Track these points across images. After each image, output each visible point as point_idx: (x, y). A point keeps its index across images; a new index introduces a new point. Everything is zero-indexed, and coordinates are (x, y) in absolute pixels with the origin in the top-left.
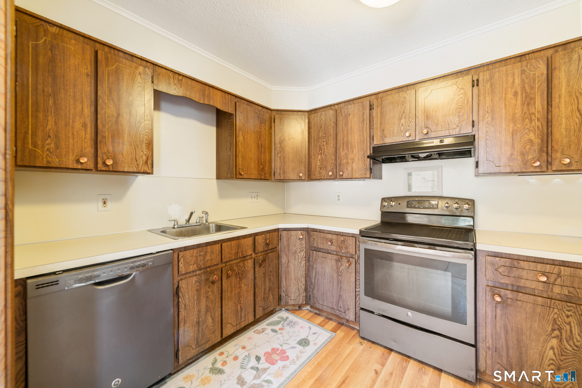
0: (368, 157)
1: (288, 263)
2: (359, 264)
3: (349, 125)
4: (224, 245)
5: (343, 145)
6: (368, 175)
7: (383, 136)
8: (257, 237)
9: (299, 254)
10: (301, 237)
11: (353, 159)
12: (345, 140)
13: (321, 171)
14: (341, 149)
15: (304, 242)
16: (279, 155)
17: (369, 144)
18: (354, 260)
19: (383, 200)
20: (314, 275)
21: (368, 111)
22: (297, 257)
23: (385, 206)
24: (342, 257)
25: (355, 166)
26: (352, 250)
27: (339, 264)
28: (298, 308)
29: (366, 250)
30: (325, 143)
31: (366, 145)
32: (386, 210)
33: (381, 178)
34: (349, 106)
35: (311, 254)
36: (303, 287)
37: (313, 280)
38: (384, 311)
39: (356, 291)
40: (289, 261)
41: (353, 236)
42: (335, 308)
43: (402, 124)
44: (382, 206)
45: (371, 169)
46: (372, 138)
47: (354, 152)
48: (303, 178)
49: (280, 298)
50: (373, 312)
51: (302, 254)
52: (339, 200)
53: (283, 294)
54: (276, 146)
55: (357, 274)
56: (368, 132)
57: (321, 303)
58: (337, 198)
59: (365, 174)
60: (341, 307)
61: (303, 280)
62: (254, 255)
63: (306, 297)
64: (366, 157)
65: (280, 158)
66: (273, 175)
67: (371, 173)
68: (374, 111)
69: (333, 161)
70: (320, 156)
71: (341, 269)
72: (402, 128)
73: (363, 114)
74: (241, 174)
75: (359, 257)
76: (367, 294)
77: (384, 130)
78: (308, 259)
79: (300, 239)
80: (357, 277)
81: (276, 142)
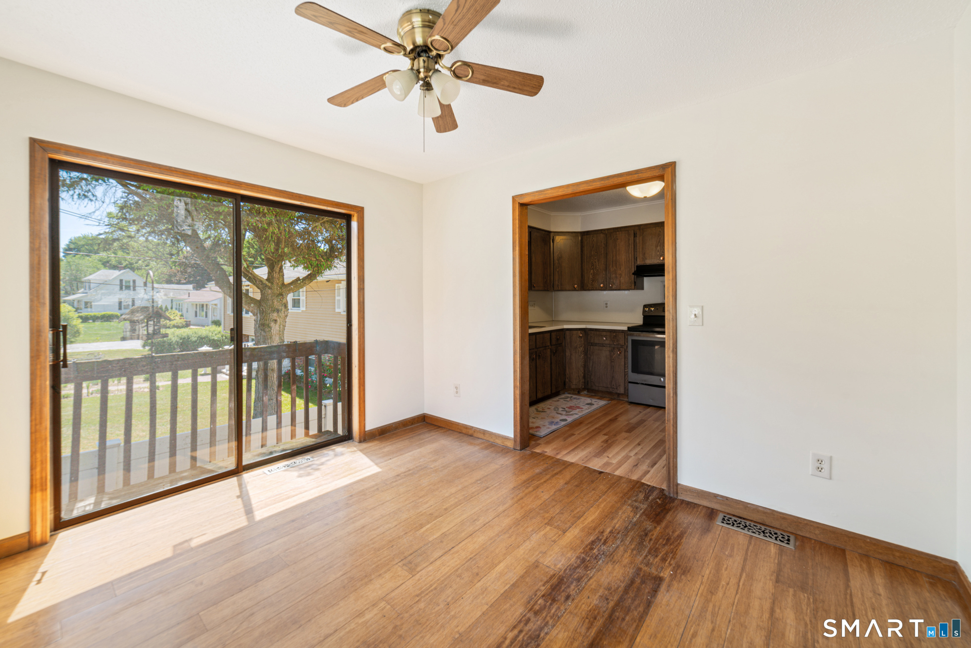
0: (633, 274)
1: (571, 356)
2: (628, 352)
3: (618, 248)
4: (538, 336)
5: (613, 263)
6: (633, 287)
7: (644, 258)
8: (552, 333)
9: (579, 349)
10: (581, 335)
11: (621, 275)
12: (614, 259)
13: (594, 283)
14: (611, 266)
15: (582, 339)
16: (557, 270)
17: (633, 263)
18: (623, 349)
19: (645, 306)
20: (591, 365)
21: (632, 238)
22: (577, 351)
23: (646, 311)
24: (614, 348)
25: (622, 280)
26: (622, 342)
27: (612, 353)
28: (578, 392)
29: (633, 341)
30: (596, 260)
31: (632, 263)
32: (647, 314)
33: (643, 289)
34: (618, 233)
35: (589, 348)
36: (582, 375)
37: (591, 369)
38: (645, 381)
39: (625, 372)
40: (571, 355)
41: (623, 331)
42: (609, 387)
43: (658, 251)
44: (644, 311)
45: (635, 282)
46: (635, 259)
47: (622, 269)
48: (577, 289)
49: (565, 384)
50: (637, 383)
51: (581, 349)
52: (607, 307)
53: (567, 380)
54: (555, 262)
55: (626, 359)
56: (633, 254)
57: (597, 385)
58: (605, 305)
59: (631, 286)
60: (613, 385)
61: (582, 369)
62: (550, 347)
63: (584, 382)
64: (631, 273)
65: (558, 272)
66: (552, 287)
67: (635, 285)
68: (637, 238)
69: (604, 276)
70: (592, 271)
71: (614, 357)
72: (658, 253)
73: (629, 240)
74: (534, 287)
75: (627, 347)
76: (633, 371)
77: (645, 254)
78: (586, 352)
79: (580, 337)
80: (626, 362)
81: (555, 259)
